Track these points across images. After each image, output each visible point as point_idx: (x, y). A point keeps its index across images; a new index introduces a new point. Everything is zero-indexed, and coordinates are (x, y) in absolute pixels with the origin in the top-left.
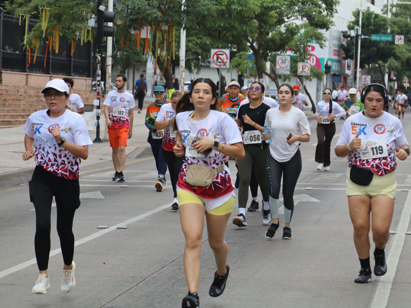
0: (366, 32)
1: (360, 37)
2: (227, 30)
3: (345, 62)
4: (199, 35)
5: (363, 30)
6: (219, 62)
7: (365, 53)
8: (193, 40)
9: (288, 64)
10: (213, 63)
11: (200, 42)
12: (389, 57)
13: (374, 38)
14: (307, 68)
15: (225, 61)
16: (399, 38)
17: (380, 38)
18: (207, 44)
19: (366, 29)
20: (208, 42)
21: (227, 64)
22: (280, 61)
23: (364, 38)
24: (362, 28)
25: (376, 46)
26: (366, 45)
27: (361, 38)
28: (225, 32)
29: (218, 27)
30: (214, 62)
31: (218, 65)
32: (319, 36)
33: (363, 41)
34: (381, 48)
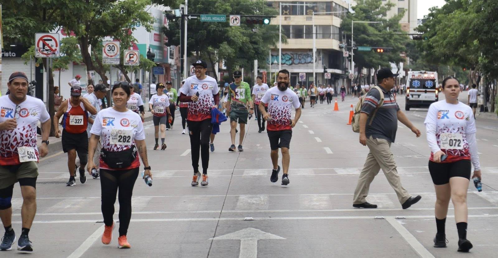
0: (193, 11)
1: (186, 18)
2: (54, 8)
3: (168, 49)
4: (19, 15)
5: (190, 9)
6: (47, 50)
7: (192, 38)
8: (12, 22)
9: (118, 51)
10: (39, 52)
11: (21, 25)
12: (221, 42)
13: (204, 18)
14: (135, 57)
15: (54, 48)
16: (234, 18)
17: (212, 19)
18: (30, 26)
19: (193, 7)
20: (31, 25)
21: (56, 52)
22: (107, 48)
23: (192, 19)
24: (188, 7)
25: (206, 29)
26: (195, 27)
27: (188, 19)
28: (51, 11)
29: (43, 4)
30: (39, 50)
31: (45, 54)
32: (146, 16)
33: (190, 22)
34: (211, 31)
